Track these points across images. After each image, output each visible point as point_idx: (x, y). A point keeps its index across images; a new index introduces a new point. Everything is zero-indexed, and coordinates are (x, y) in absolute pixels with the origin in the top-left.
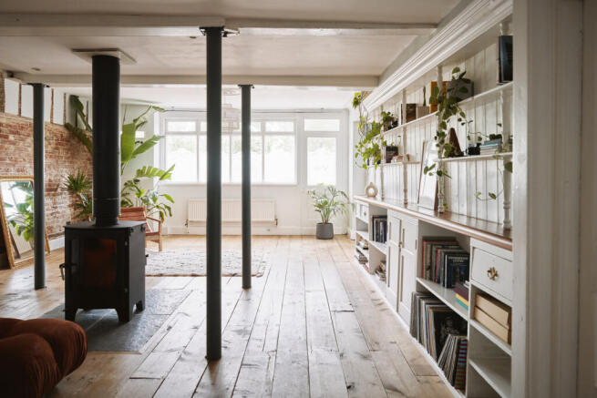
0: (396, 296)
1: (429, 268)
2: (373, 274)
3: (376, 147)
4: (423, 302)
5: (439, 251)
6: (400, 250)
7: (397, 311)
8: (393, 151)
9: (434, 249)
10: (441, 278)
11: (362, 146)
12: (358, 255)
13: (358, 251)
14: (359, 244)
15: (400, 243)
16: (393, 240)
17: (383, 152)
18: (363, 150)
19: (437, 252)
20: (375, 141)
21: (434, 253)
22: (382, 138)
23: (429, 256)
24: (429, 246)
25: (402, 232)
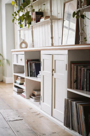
0: (50, 106)
1: (76, 81)
2: (29, 99)
3: (28, 13)
4: (74, 103)
5: (83, 69)
6: (53, 75)
7: (52, 115)
8: (40, 15)
9: (79, 68)
10: (85, 86)
11: (16, 15)
12: (16, 89)
13: (16, 87)
14: (16, 82)
15: (53, 70)
16: (46, 71)
17: (34, 16)
18: (17, 17)
19: (81, 70)
20: (28, 9)
21: (79, 71)
22: (32, 7)
23: (75, 73)
24: (75, 67)
25: (54, 62)
